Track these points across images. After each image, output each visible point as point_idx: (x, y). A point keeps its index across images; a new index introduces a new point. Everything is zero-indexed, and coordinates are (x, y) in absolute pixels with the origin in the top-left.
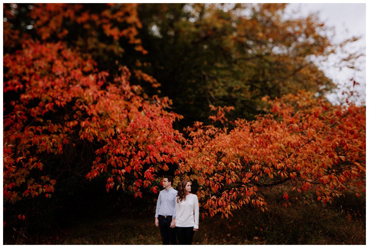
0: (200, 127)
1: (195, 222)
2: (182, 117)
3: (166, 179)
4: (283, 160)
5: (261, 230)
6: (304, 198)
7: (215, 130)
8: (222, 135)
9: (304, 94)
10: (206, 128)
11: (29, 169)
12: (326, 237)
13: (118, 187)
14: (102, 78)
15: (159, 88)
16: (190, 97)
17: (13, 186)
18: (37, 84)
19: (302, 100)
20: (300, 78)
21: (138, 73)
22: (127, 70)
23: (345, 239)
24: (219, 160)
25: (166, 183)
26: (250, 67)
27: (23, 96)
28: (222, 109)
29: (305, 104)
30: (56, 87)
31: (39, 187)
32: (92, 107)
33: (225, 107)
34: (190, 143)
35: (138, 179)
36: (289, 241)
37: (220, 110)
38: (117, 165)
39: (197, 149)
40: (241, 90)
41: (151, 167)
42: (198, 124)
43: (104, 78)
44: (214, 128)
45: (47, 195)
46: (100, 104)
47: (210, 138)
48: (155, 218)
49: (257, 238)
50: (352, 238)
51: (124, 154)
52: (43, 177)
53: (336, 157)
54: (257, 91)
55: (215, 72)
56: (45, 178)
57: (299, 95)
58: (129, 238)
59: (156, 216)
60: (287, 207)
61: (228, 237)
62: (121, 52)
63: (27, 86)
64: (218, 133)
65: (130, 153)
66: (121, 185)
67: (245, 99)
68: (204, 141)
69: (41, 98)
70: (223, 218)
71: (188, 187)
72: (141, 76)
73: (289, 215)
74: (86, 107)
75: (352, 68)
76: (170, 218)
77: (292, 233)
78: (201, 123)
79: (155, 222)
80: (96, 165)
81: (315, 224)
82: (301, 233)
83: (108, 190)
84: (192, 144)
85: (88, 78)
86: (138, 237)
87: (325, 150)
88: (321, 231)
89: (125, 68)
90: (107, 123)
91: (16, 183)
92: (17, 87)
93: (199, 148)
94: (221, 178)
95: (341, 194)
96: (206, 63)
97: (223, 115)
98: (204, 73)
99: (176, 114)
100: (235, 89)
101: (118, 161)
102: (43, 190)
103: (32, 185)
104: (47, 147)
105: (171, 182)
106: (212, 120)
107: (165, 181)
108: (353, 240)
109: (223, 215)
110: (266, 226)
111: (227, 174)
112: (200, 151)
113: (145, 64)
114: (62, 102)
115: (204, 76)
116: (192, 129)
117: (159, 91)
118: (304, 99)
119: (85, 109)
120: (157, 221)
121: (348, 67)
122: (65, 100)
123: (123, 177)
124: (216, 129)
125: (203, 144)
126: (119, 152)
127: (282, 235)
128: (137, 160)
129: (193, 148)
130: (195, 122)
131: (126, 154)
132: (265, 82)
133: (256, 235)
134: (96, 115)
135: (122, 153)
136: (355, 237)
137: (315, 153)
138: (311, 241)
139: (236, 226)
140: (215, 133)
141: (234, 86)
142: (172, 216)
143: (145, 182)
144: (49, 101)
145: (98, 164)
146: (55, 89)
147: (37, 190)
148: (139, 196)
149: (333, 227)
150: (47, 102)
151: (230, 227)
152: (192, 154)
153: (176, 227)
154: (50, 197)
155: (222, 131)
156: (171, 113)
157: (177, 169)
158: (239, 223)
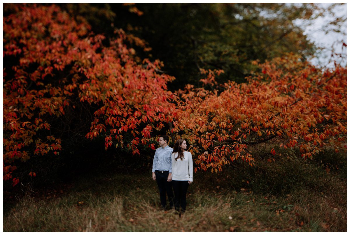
0: (191, 89)
1: (189, 175)
2: (173, 78)
3: (162, 138)
4: (271, 119)
5: (248, 182)
6: (288, 154)
7: (205, 93)
8: (213, 96)
9: (292, 57)
10: (196, 90)
11: (35, 130)
12: (306, 188)
13: (117, 145)
14: (98, 41)
15: (150, 52)
16: (180, 61)
17: (22, 146)
18: (35, 48)
19: (289, 63)
20: (286, 43)
21: (131, 37)
22: (123, 32)
23: (324, 189)
24: (210, 119)
25: (162, 142)
26: (237, 32)
27: (23, 61)
28: (213, 72)
29: (293, 66)
30: (53, 51)
31: (47, 146)
32: (90, 69)
33: (215, 70)
34: (183, 104)
35: (136, 137)
36: (273, 191)
37: (210, 73)
38: (115, 125)
39: (189, 110)
40: (229, 55)
41: (148, 126)
42: (189, 86)
43: (100, 41)
44: (204, 90)
45: (55, 153)
46: (97, 67)
47: (202, 100)
48: (152, 173)
49: (244, 189)
50: (330, 188)
51: (121, 115)
52: (48, 137)
53: (320, 116)
54: (245, 55)
55: (202, 37)
56: (51, 137)
57: (286, 58)
58: (128, 191)
59: (153, 171)
60: (272, 163)
61: (217, 189)
62: (112, 16)
63: (25, 50)
64: (208, 95)
65: (127, 113)
66: (120, 144)
67: (234, 63)
68: (196, 103)
69: (39, 62)
70: (213, 172)
71: (184, 145)
72: (134, 40)
73: (273, 170)
74: (85, 70)
75: (338, 31)
76: (167, 173)
77: (276, 185)
78: (192, 86)
79: (152, 176)
80: (95, 126)
81: (297, 177)
82: (284, 185)
83: (106, 148)
84: (184, 106)
85: (84, 41)
86: (136, 190)
87: (310, 110)
88: (303, 183)
89: (121, 30)
90: (105, 85)
91: (24, 143)
92: (15, 51)
93: (192, 109)
94: (212, 136)
95: (321, 151)
96: (193, 28)
97: (213, 78)
98: (193, 38)
99: (168, 76)
100: (224, 53)
101: (116, 121)
102: (50, 148)
103: (40, 144)
104: (51, 110)
105: (166, 141)
106: (202, 83)
107: (161, 140)
108: (331, 190)
109: (213, 169)
110: (252, 179)
111: (217, 133)
112: (193, 111)
113: (136, 29)
114: (60, 67)
115: (193, 41)
116: (184, 92)
117: (151, 55)
118: (291, 62)
119: (83, 72)
120: (154, 176)
121: (334, 30)
122: (64, 64)
123: (120, 136)
124: (207, 92)
125: (195, 105)
126: (116, 113)
127: (267, 187)
128: (134, 120)
129: (186, 109)
130: (186, 85)
131: (123, 114)
132: (251, 46)
133: (243, 187)
134: (95, 78)
135: (119, 113)
136: (332, 188)
137: (301, 113)
138: (293, 191)
139: (224, 179)
140: (206, 95)
141: (223, 50)
142: (169, 171)
143: (142, 140)
144: (48, 65)
145: (96, 125)
146: (53, 53)
147: (46, 148)
148: (136, 153)
149: (313, 179)
150: (46, 66)
151: (218, 180)
152: (185, 114)
153: (173, 181)
154: (58, 154)
155: (213, 93)
156: (163, 75)
157: (169, 129)
158: (228, 176)
